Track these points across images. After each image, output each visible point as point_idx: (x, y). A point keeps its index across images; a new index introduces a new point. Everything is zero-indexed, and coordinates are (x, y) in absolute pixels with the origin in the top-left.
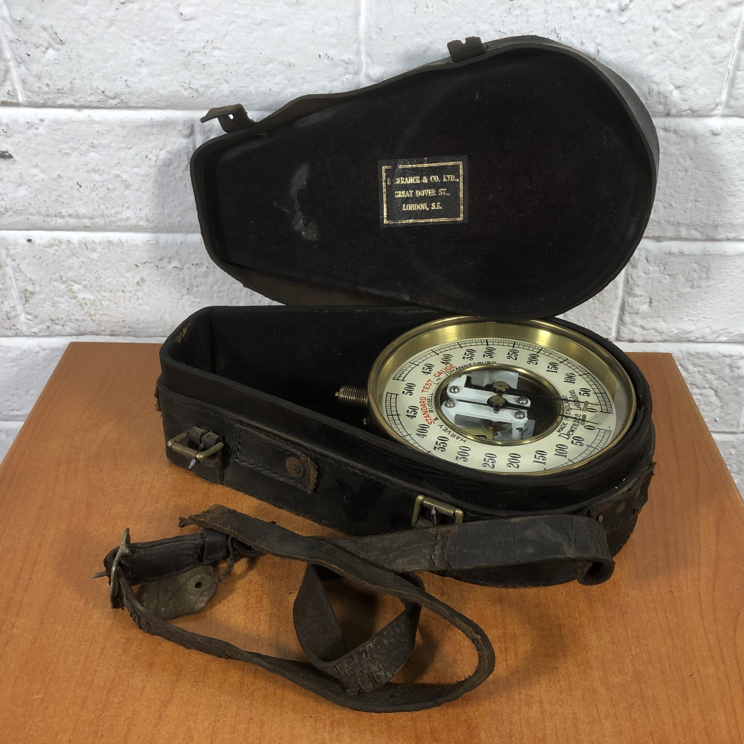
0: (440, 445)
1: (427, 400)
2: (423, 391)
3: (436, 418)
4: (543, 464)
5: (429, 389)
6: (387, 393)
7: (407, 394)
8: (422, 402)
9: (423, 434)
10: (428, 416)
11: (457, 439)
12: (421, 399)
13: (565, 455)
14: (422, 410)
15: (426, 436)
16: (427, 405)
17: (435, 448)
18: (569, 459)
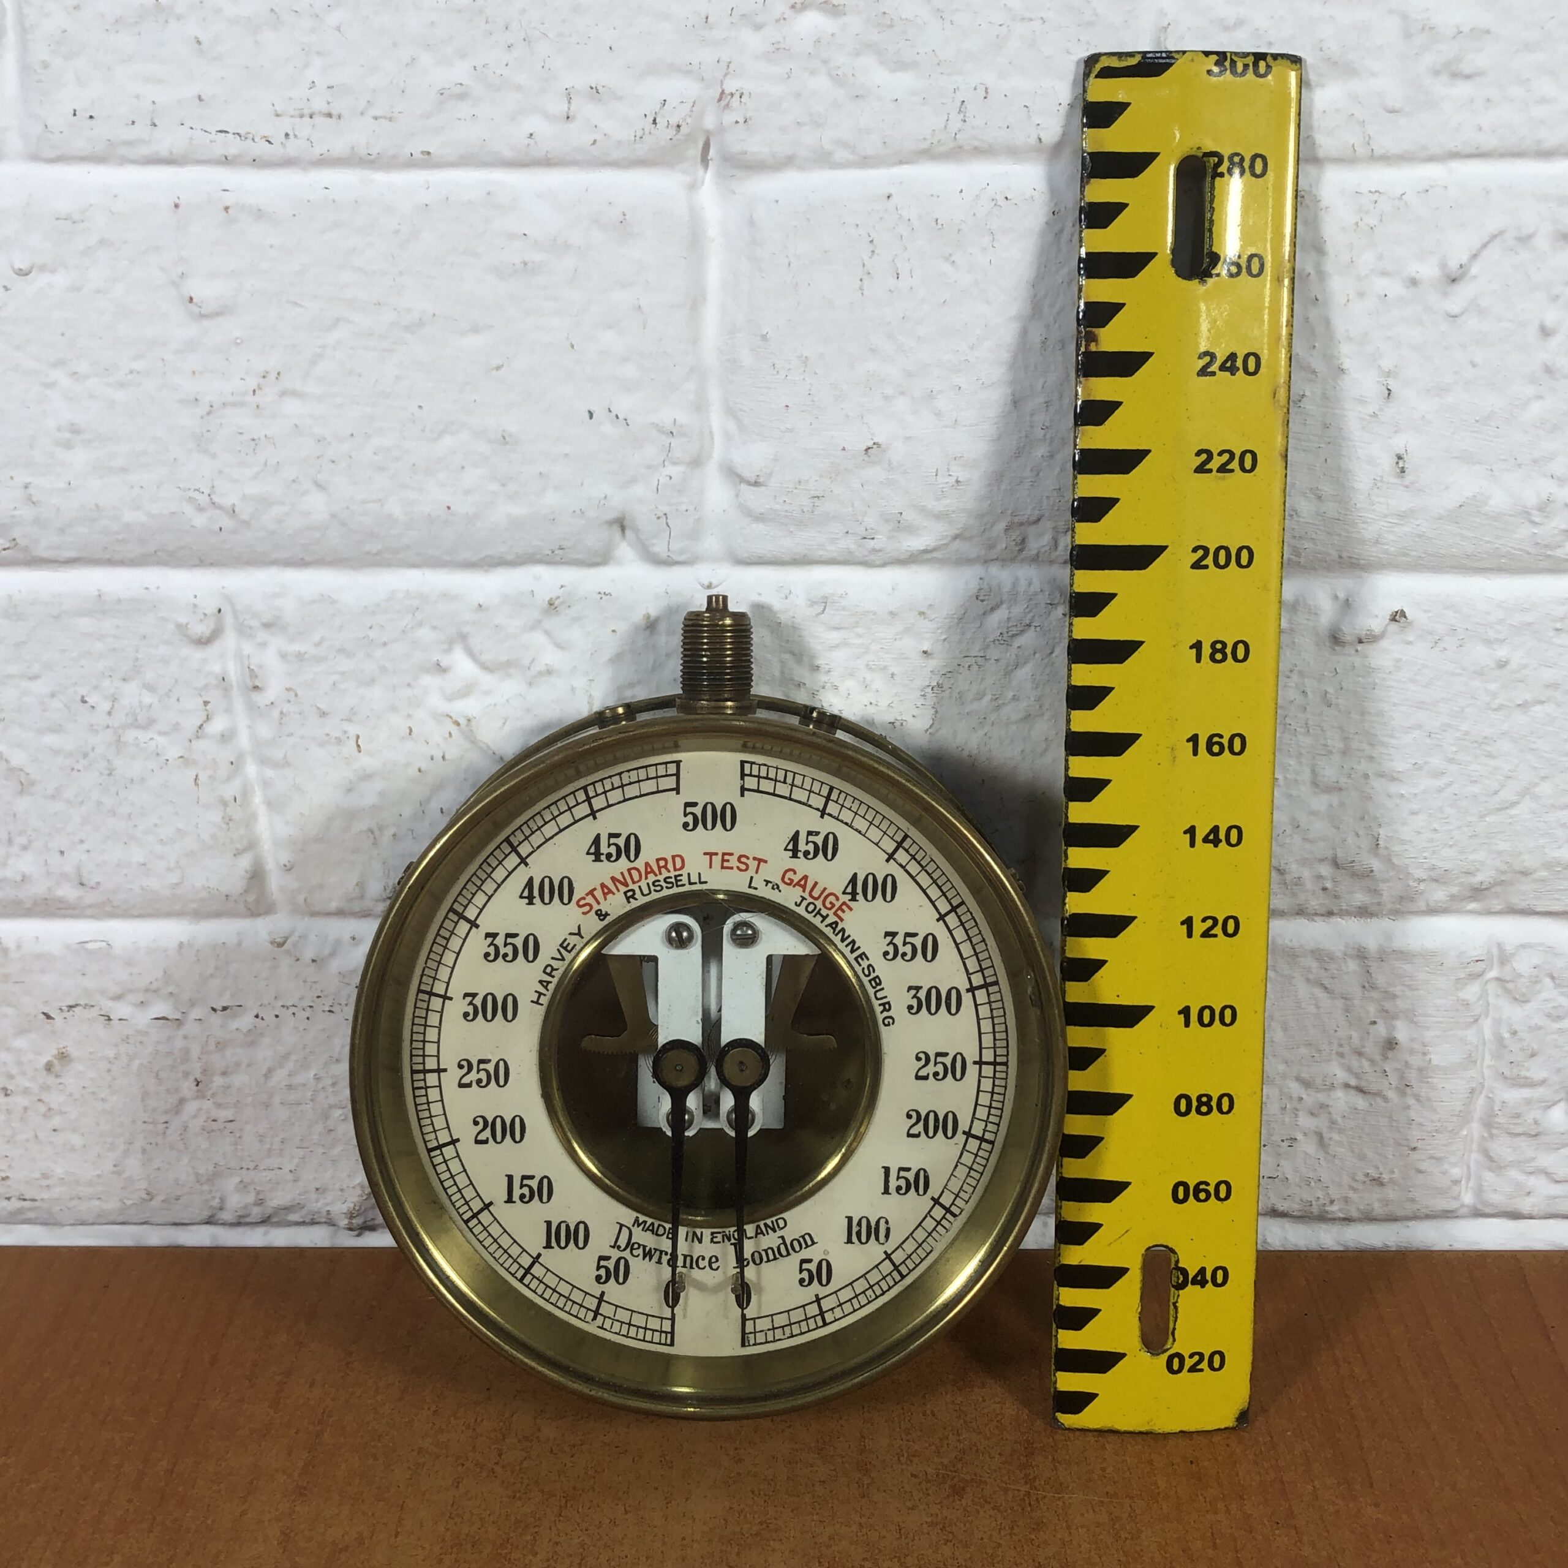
0: (506, 945)
1: (673, 874)
2: (711, 855)
3: (607, 914)
4: (506, 1198)
5: (723, 867)
6: (678, 763)
7: (685, 815)
8: (662, 863)
9: (536, 893)
10: (610, 891)
11: (541, 982)
12: (674, 857)
13: (554, 1243)
14: (629, 870)
15: (531, 903)
16: (651, 878)
17: (494, 935)
18: (539, 1255)
